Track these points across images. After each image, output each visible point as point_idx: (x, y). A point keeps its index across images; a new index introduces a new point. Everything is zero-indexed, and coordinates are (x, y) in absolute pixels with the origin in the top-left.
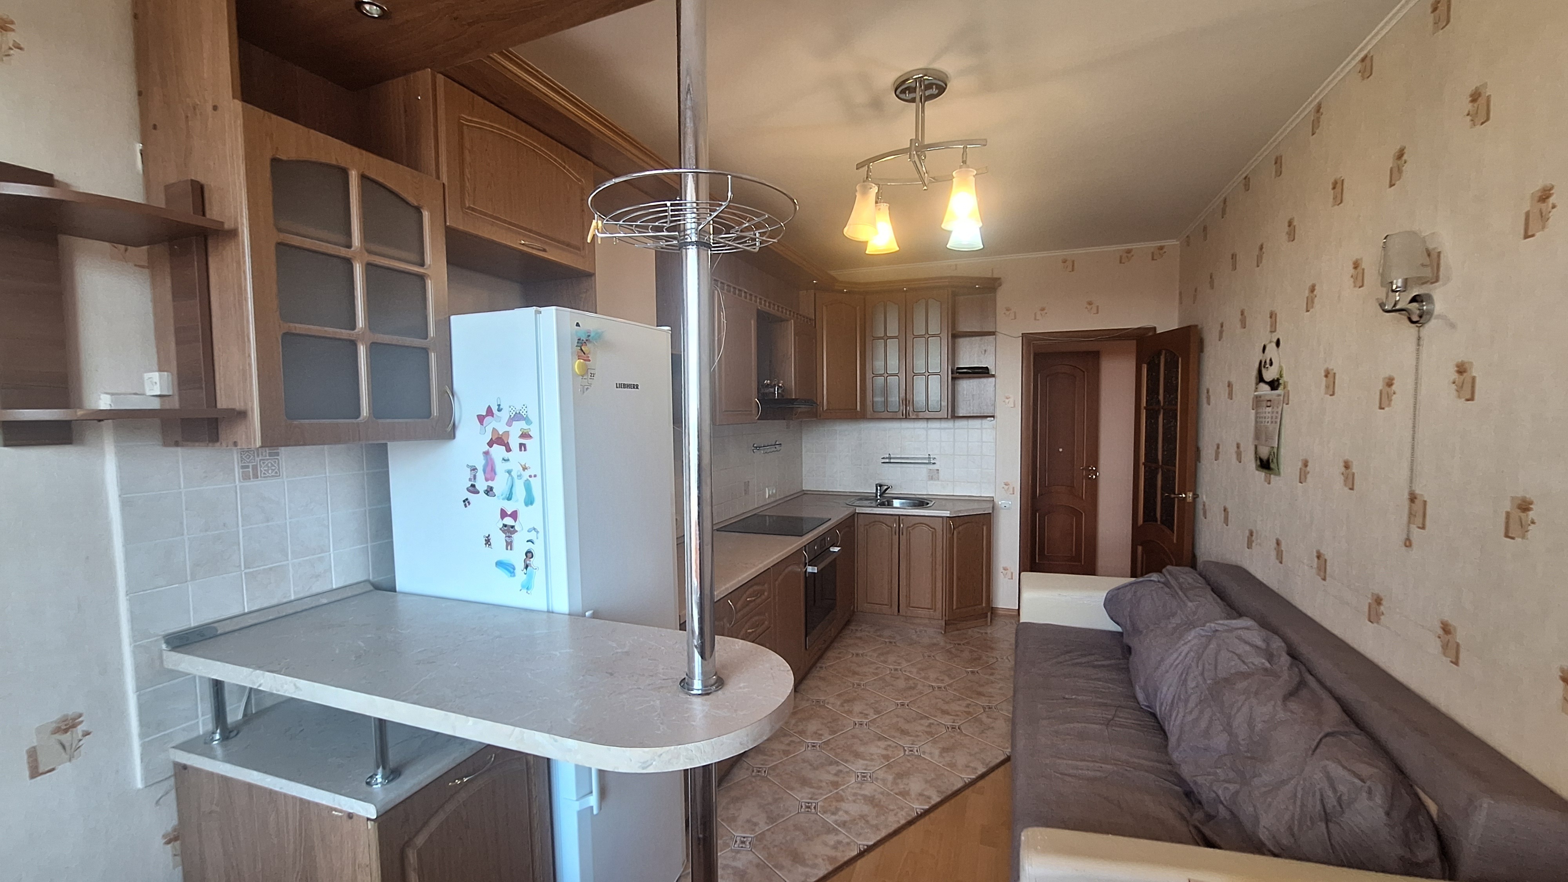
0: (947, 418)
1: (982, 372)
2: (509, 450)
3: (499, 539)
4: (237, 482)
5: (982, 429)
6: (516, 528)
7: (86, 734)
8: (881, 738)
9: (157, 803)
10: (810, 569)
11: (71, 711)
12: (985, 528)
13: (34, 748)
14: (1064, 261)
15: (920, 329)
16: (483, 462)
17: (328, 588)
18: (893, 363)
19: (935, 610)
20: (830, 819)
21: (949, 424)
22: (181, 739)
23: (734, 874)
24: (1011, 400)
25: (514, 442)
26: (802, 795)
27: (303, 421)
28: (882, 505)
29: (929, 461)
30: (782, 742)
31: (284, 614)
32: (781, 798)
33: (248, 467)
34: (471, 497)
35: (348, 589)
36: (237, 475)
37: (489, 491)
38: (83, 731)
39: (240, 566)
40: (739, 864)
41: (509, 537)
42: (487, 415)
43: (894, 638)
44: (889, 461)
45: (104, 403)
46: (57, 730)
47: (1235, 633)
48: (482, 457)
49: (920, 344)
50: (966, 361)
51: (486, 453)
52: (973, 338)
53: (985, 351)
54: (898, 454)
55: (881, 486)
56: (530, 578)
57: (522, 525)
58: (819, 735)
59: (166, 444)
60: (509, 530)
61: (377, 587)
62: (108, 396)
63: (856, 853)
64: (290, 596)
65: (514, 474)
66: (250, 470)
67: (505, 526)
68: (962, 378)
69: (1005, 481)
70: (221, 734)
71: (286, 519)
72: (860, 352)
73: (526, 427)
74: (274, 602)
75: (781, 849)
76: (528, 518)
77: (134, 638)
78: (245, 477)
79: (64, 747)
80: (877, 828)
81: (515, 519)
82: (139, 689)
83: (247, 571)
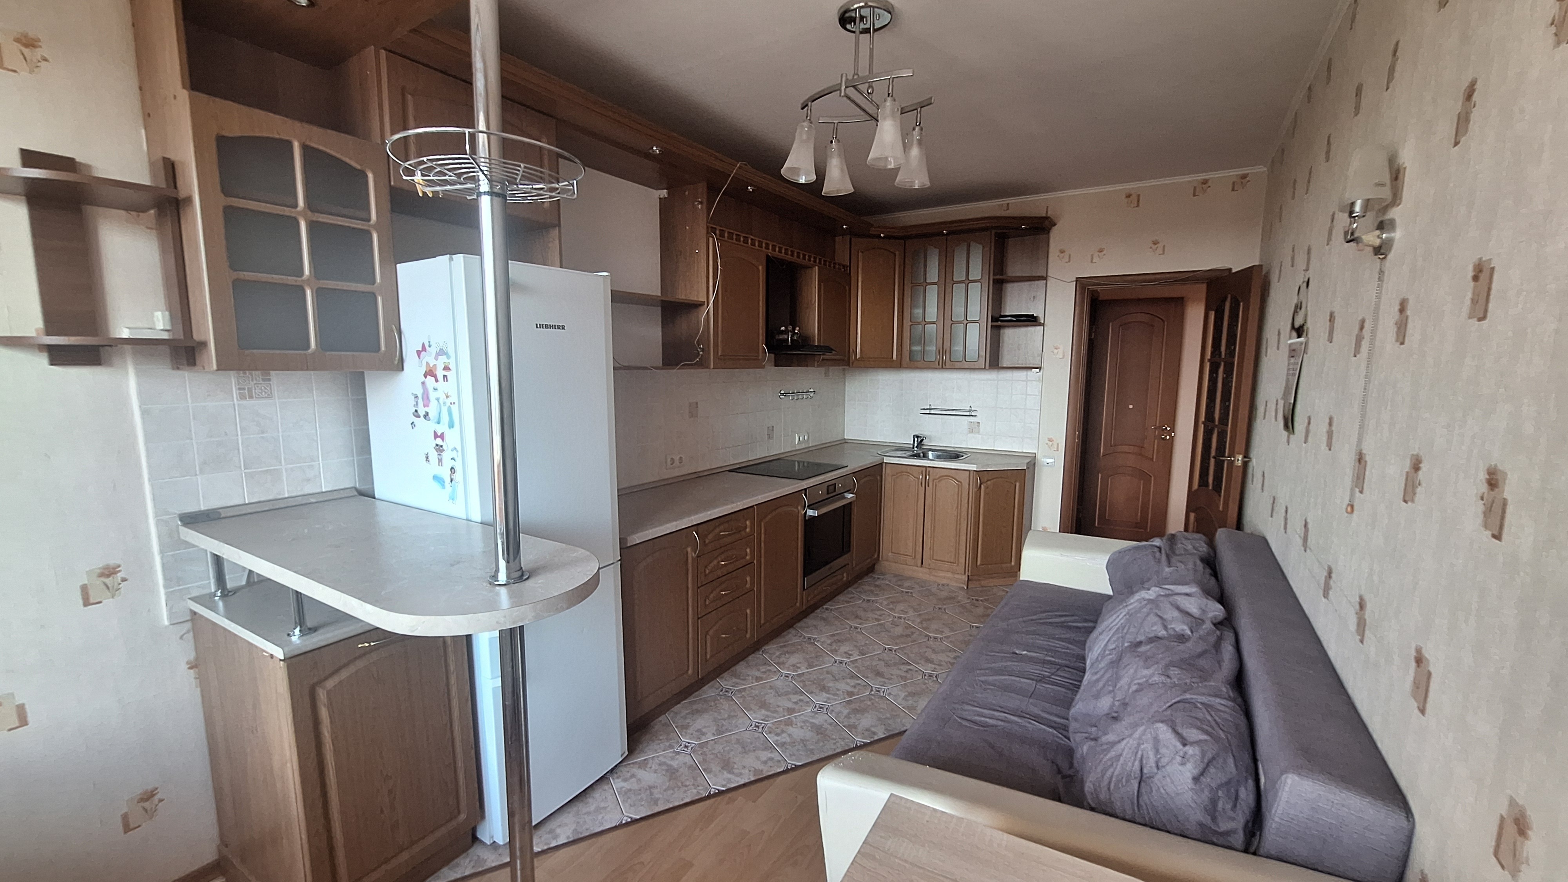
0: (985, 368)
1: (1031, 320)
2: (437, 381)
3: (434, 455)
4: (235, 400)
5: (1027, 381)
6: (444, 447)
7: (124, 580)
8: (853, 676)
9: (181, 638)
10: (811, 513)
11: (112, 562)
12: (1018, 485)
13: (86, 585)
14: (1128, 196)
15: (959, 274)
16: (422, 391)
17: (319, 490)
18: (932, 311)
19: (958, 565)
20: (771, 739)
21: (991, 376)
22: (195, 594)
23: (667, 771)
24: (1060, 351)
25: (440, 373)
26: (755, 717)
27: (254, 351)
28: (917, 456)
29: (970, 413)
30: (759, 670)
31: (277, 507)
32: (736, 716)
33: (244, 389)
34: (416, 420)
35: (335, 493)
36: (235, 396)
37: (426, 415)
38: (122, 578)
39: (240, 467)
40: (675, 764)
41: (440, 455)
42: (422, 351)
43: (912, 588)
44: (929, 412)
45: (125, 334)
46: (101, 575)
47: (1171, 599)
48: (420, 386)
49: (959, 290)
50: (1012, 308)
51: (423, 383)
52: (1023, 284)
53: (1034, 297)
54: (938, 406)
55: (918, 437)
56: (454, 491)
57: (448, 444)
58: (795, 667)
59: (173, 369)
60: (439, 448)
61: (361, 493)
62: (127, 330)
63: (782, 770)
64: (284, 494)
65: (441, 401)
66: (246, 391)
67: (437, 445)
68: (1009, 327)
69: (1050, 437)
70: (221, 593)
71: (279, 432)
72: (898, 300)
73: (447, 361)
74: (271, 497)
75: (717, 757)
76: (452, 439)
77: (156, 515)
78: (242, 397)
79: (108, 588)
80: (812, 751)
81: (443, 440)
82: (162, 552)
83: (246, 471)
